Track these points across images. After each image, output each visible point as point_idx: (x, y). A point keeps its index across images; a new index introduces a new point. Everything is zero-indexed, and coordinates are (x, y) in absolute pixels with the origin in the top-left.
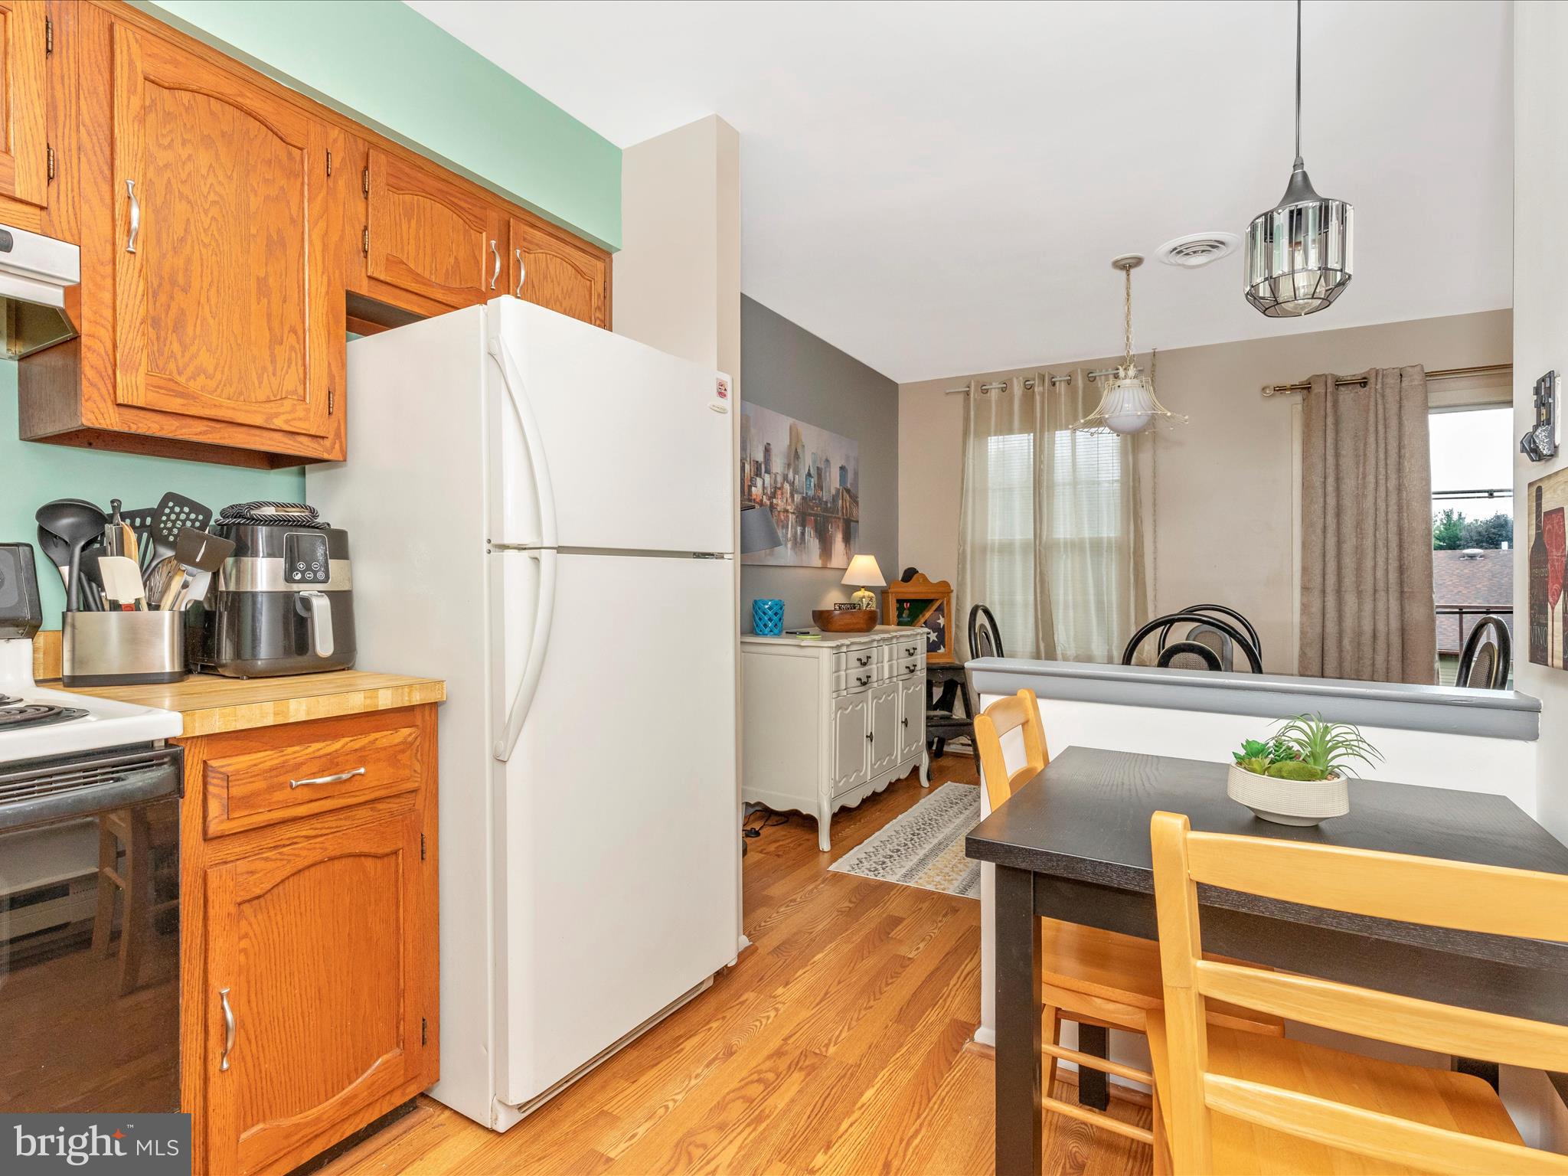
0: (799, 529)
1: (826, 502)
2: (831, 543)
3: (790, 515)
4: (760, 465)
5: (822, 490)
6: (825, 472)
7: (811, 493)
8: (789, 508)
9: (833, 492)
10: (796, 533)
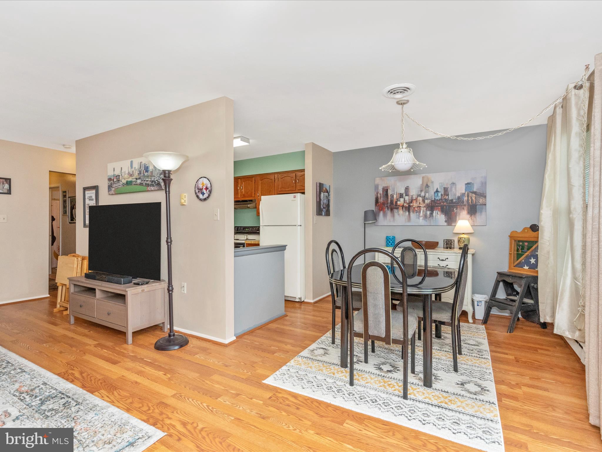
0: (428, 213)
1: (452, 200)
2: (456, 216)
3: (422, 208)
4: (403, 194)
5: (448, 195)
6: (451, 188)
7: (439, 197)
8: (422, 206)
9: (458, 194)
10: (426, 214)
